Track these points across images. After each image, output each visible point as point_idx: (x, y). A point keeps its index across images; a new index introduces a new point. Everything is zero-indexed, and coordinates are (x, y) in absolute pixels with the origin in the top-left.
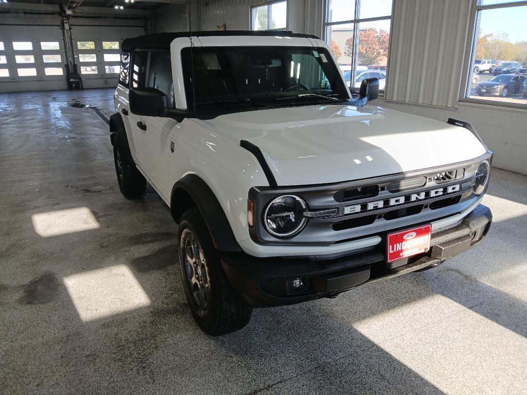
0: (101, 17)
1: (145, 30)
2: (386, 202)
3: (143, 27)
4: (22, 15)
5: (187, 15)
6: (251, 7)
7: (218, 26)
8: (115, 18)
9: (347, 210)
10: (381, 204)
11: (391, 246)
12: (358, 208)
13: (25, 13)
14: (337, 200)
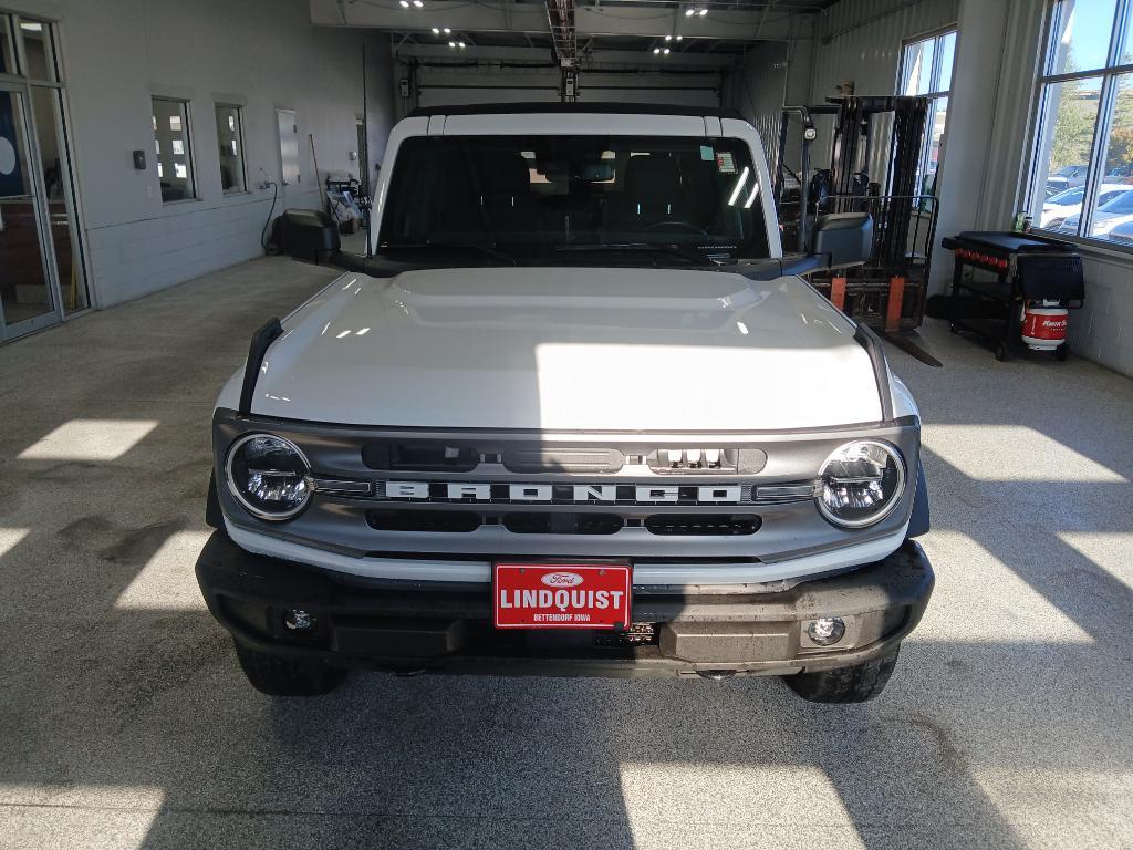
0: (636, 71)
1: (720, 95)
2: (500, 491)
3: (715, 90)
4: (496, 69)
5: (785, 64)
6: (905, 43)
7: (839, 87)
8: (663, 71)
9: (393, 490)
10: (483, 492)
11: (504, 592)
12: (421, 491)
13: (503, 65)
14: (367, 462)
